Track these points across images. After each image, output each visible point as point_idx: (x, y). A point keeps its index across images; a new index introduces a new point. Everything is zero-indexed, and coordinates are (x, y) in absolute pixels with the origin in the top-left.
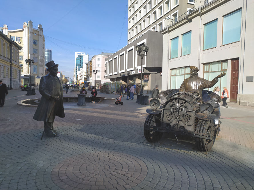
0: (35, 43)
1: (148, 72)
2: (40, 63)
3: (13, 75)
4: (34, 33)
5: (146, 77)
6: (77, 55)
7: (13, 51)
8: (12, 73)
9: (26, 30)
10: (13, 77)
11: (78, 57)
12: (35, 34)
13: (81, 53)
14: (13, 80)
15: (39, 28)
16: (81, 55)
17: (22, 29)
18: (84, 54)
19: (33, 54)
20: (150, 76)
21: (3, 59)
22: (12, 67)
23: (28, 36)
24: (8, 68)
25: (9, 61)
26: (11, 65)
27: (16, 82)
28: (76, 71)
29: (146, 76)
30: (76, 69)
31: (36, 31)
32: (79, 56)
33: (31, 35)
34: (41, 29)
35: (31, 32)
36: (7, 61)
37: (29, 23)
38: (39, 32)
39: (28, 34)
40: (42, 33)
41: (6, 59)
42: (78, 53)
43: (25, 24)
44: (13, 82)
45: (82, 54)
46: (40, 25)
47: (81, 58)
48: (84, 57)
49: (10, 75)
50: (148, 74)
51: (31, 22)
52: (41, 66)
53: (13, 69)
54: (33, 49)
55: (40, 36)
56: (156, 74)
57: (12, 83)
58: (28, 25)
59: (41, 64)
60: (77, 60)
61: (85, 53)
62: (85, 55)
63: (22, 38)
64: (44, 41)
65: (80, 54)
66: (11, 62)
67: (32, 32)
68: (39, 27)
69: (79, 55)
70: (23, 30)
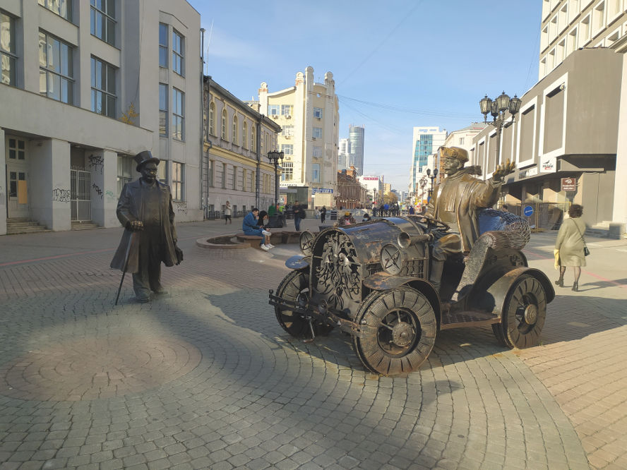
0: (317, 114)
1: (573, 168)
2: (326, 159)
3: (261, 187)
4: (315, 94)
5: (566, 184)
6: (417, 134)
7: (262, 137)
8: (261, 183)
9: (300, 88)
10: (261, 191)
11: (419, 139)
12: (318, 96)
13: (429, 128)
14: (261, 195)
15: (326, 80)
16: (428, 133)
17: (293, 88)
18: (435, 130)
19: (314, 139)
20: (581, 180)
21: (242, 154)
22: (261, 170)
23: (304, 102)
24: (253, 172)
25: (254, 156)
26: (258, 165)
27: (268, 201)
28: (415, 175)
29: (569, 181)
30: (415, 169)
31: (321, 87)
32: (422, 137)
33: (310, 98)
34: (330, 82)
35: (310, 93)
36: (251, 157)
37: (307, 73)
38: (326, 89)
39: (304, 97)
40: (333, 93)
41: (249, 153)
42: (421, 130)
43: (300, 76)
44: (261, 201)
45: (431, 130)
46: (330, 75)
47: (426, 139)
48: (434, 138)
49: (255, 186)
50: (575, 175)
51: (311, 70)
52: (329, 165)
53: (261, 174)
54: (314, 128)
55: (327, 99)
56: (603, 174)
57: (260, 203)
58: (304, 77)
59: (328, 161)
60: (417, 145)
61: (437, 128)
62: (437, 132)
63: (292, 106)
64: (337, 109)
65: (426, 131)
66: (258, 159)
67: (312, 91)
68: (326, 78)
69: (423, 133)
70: (295, 89)
